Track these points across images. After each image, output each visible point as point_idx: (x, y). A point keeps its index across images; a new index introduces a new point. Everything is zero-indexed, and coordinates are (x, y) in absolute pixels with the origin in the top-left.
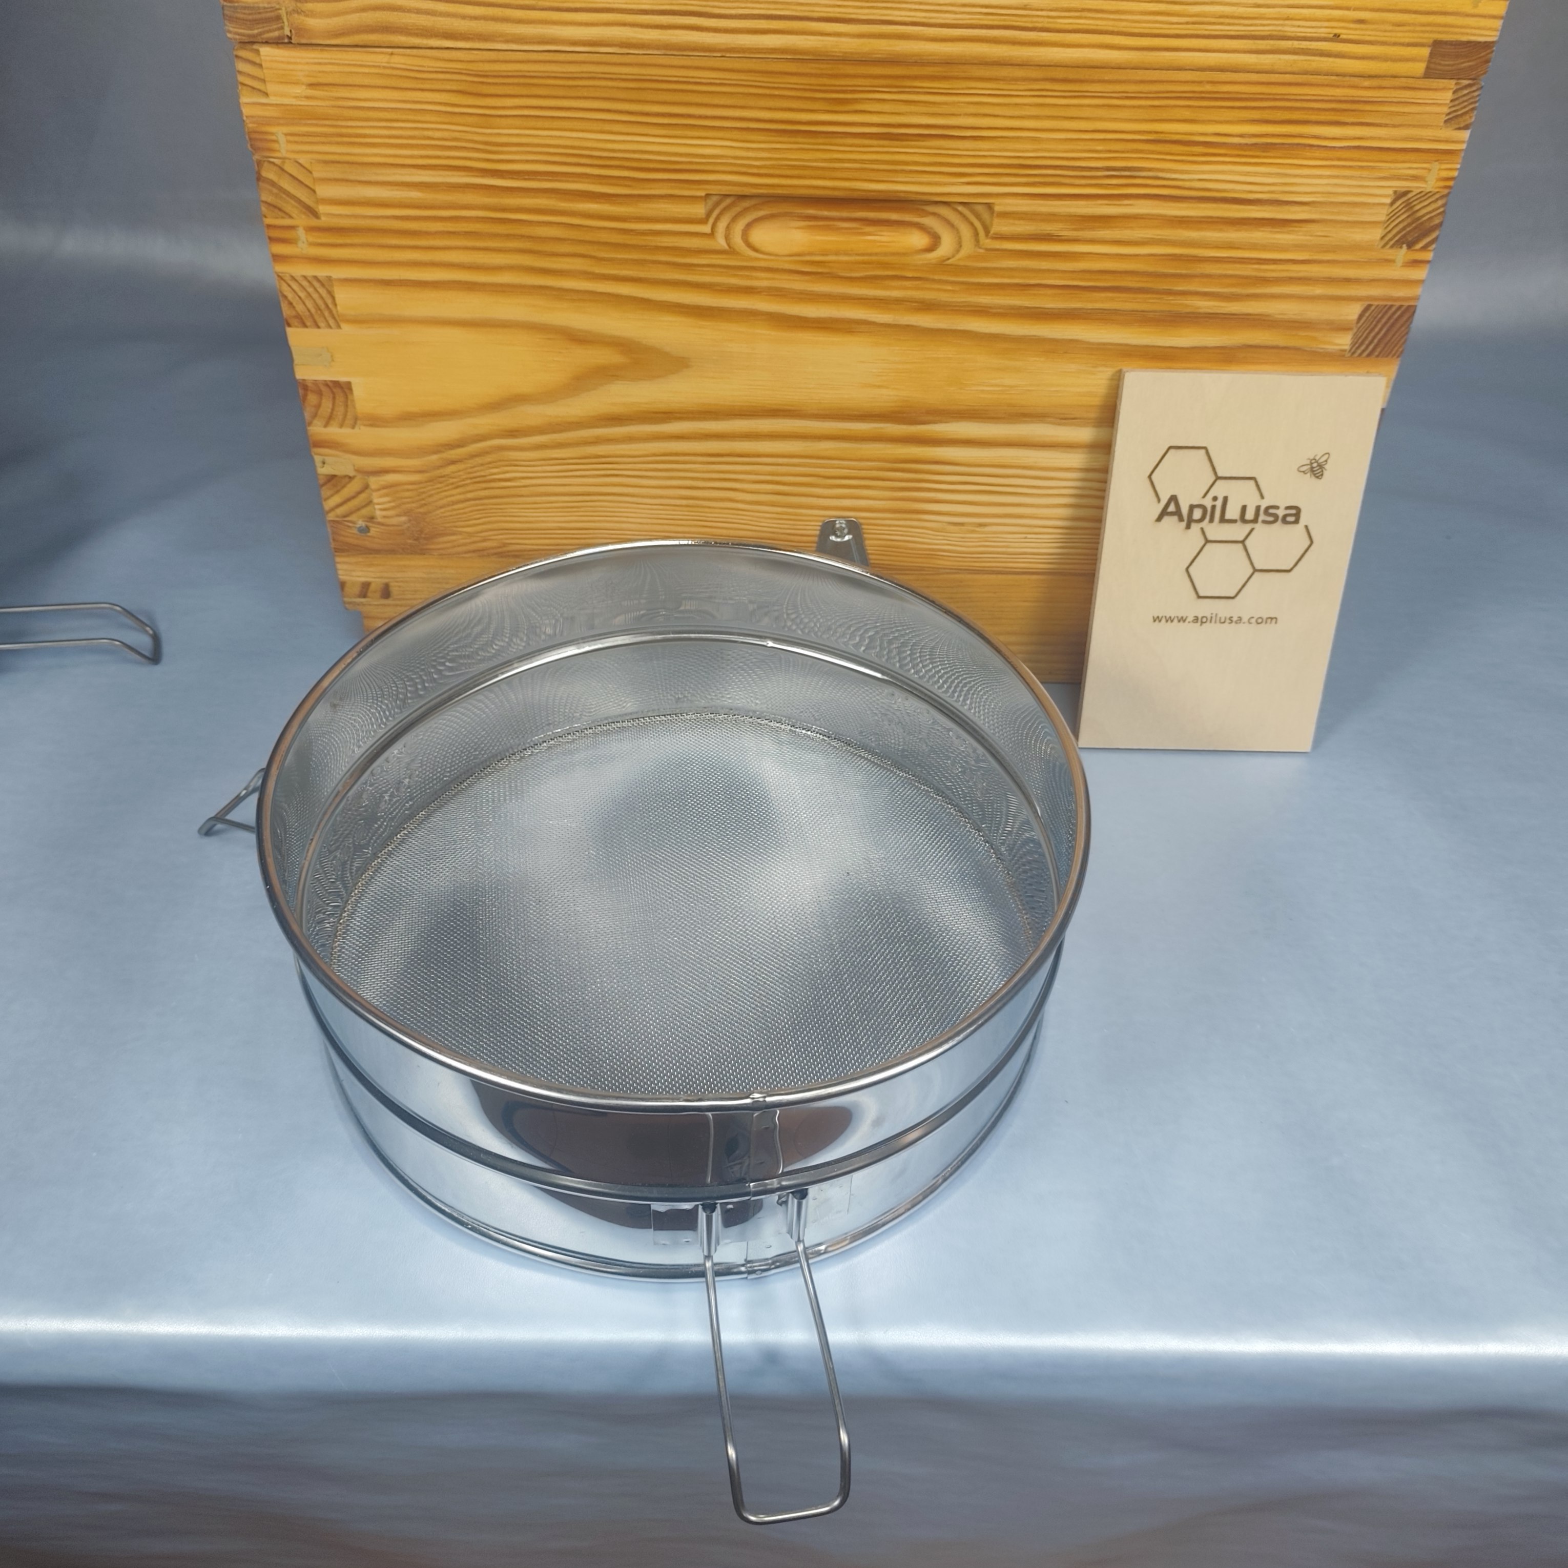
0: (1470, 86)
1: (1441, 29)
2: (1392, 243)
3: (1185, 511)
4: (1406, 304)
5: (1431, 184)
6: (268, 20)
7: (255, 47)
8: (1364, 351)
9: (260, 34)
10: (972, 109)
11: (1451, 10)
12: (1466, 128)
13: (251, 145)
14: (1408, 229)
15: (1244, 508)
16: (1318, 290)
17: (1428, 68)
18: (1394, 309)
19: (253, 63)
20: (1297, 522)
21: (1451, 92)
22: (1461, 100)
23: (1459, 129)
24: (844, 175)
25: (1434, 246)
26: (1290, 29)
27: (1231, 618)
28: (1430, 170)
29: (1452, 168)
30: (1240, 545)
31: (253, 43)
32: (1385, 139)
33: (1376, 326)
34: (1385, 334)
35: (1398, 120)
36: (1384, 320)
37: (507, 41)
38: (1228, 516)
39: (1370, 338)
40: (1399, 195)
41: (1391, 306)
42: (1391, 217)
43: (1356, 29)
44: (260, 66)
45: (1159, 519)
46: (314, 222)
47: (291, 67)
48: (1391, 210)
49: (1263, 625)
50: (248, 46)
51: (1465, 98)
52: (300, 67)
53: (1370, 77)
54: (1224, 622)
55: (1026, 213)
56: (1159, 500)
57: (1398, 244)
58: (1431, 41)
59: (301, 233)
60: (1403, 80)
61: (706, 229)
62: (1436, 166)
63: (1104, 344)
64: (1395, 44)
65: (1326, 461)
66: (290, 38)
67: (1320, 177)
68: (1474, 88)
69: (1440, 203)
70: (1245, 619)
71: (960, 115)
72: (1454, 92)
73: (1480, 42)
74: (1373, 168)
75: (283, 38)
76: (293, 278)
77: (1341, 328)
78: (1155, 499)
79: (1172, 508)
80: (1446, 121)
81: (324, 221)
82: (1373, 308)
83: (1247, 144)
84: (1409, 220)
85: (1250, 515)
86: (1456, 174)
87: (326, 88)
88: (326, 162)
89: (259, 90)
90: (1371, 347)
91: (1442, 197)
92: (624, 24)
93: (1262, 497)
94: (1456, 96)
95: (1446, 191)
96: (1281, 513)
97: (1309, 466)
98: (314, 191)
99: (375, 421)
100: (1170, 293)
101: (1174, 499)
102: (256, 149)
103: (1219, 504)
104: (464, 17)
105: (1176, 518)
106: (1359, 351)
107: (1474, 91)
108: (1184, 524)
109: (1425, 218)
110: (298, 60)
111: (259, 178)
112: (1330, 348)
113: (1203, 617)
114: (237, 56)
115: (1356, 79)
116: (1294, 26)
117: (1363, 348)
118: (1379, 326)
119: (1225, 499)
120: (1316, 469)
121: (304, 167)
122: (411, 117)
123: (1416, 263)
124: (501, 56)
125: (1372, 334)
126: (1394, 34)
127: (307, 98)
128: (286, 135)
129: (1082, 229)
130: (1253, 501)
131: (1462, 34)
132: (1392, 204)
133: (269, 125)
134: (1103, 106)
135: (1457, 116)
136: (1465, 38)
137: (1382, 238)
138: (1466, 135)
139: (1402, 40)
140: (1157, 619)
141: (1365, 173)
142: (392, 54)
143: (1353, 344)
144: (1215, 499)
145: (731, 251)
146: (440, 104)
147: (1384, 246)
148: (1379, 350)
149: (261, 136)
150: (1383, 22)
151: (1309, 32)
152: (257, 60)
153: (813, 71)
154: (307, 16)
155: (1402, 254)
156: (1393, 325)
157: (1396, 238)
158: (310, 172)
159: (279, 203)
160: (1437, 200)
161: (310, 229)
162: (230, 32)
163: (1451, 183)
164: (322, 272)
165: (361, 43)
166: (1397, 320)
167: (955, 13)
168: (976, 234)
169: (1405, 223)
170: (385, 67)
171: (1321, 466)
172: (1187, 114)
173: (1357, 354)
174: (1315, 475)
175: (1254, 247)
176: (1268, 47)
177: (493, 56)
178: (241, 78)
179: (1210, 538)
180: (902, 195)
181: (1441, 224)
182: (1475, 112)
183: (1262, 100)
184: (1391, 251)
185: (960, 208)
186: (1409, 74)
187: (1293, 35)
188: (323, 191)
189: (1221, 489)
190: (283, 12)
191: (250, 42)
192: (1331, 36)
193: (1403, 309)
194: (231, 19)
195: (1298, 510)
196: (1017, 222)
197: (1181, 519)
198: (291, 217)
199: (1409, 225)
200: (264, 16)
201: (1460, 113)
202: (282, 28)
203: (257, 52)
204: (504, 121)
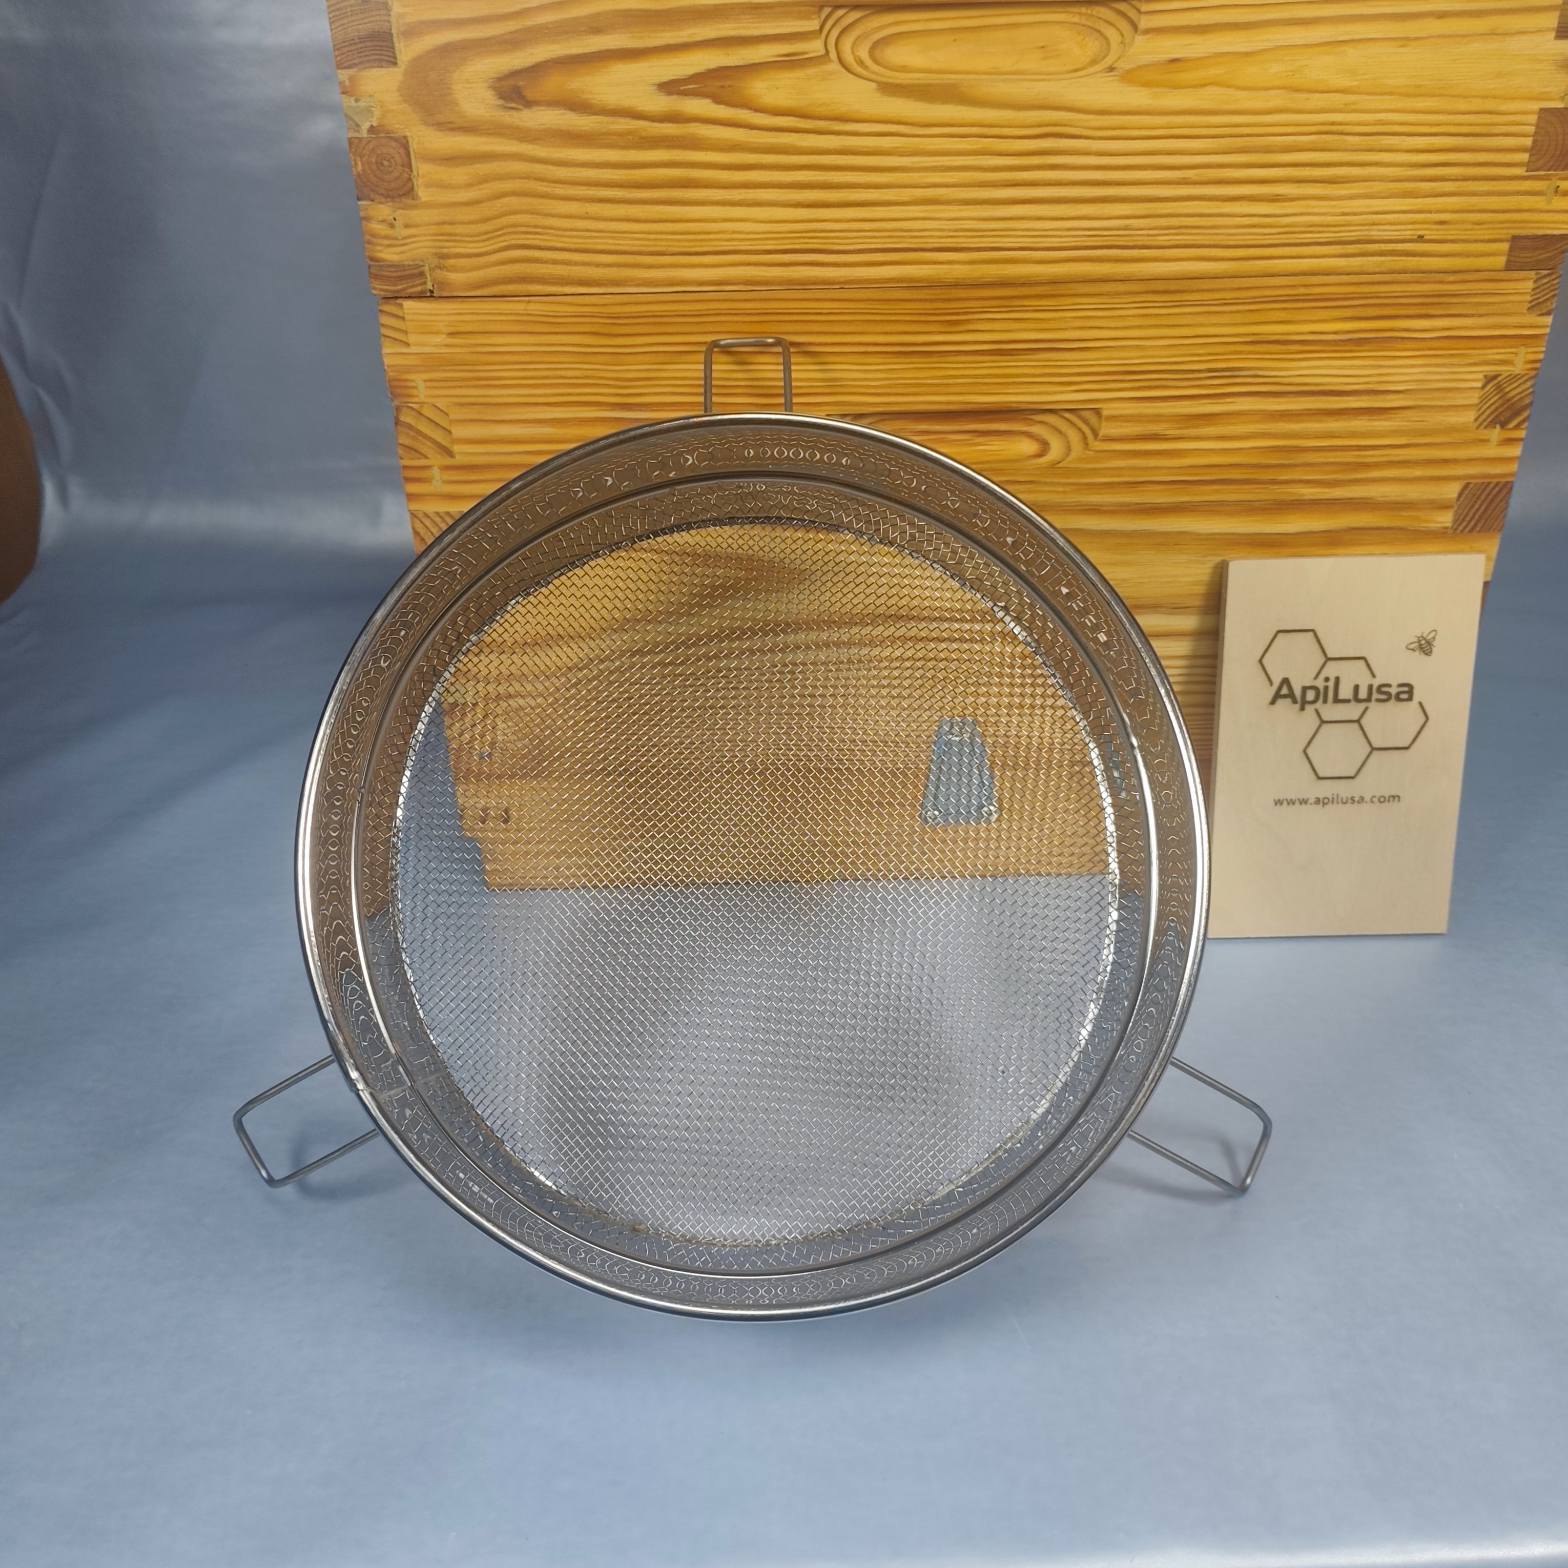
0: (1549, 275)
1: (1517, 225)
2: (1485, 424)
3: (1298, 693)
4: (1503, 480)
5: (1519, 367)
6: (412, 276)
7: (399, 301)
8: (1466, 527)
9: (404, 289)
10: (1079, 323)
11: (1526, 208)
12: (1548, 313)
13: (391, 393)
14: (1500, 410)
15: (1356, 688)
16: (1418, 472)
17: (1508, 261)
18: (1492, 486)
19: (397, 317)
20: (1410, 699)
21: (1532, 282)
22: (1542, 288)
23: (1542, 315)
24: (959, 389)
25: (1526, 425)
26: (1375, 233)
27: (1352, 799)
28: (1516, 354)
29: (1538, 352)
30: (1356, 725)
31: (397, 298)
32: (1473, 328)
33: (1475, 502)
34: (1485, 511)
35: (1483, 310)
36: (1483, 497)
37: (638, 285)
38: (1342, 696)
39: (1471, 515)
40: (1489, 379)
41: (1489, 483)
42: (1483, 400)
43: (1438, 230)
44: (403, 318)
45: (1273, 702)
46: (449, 461)
47: (433, 318)
48: (1483, 393)
49: (1386, 803)
50: (392, 301)
51: (1545, 287)
52: (441, 318)
53: (1455, 272)
54: (1345, 803)
55: (1133, 416)
56: (1271, 683)
57: (1492, 424)
58: (1509, 237)
59: (436, 471)
60: (1486, 273)
62: (1523, 350)
63: (1213, 534)
64: (1476, 241)
65: (1434, 638)
66: (432, 292)
67: (1413, 366)
68: (1553, 277)
69: (1529, 384)
70: (1367, 798)
71: (1067, 329)
72: (1535, 282)
73: (1555, 235)
74: (1463, 355)
75: (425, 293)
76: (426, 515)
77: (1443, 506)
78: (1268, 683)
79: (1285, 691)
80: (1529, 309)
81: (459, 460)
82: (1471, 486)
83: (1341, 340)
84: (1500, 402)
85: (1363, 694)
86: (1541, 356)
87: (465, 336)
88: (462, 405)
89: (401, 341)
90: (1472, 523)
91: (1531, 378)
92: (749, 264)
93: (1374, 676)
94: (1536, 285)
95: (1533, 373)
96: (1394, 690)
97: (1417, 644)
98: (450, 432)
100: (1274, 482)
101: (1286, 681)
102: (395, 396)
103: (1331, 684)
104: (598, 265)
105: (1289, 700)
106: (1461, 528)
107: (1554, 280)
108: (1298, 706)
109: (1515, 399)
110: (440, 312)
111: (397, 422)
112: (1433, 526)
113: (1324, 799)
114: (381, 311)
115: (1441, 275)
116: (1379, 230)
117: (1464, 524)
118: (1479, 502)
119: (1337, 680)
120: (1425, 646)
121: (442, 411)
122: (545, 359)
123: (1509, 441)
124: (632, 298)
125: (1473, 511)
126: (1474, 232)
127: (447, 346)
128: (425, 381)
129: (1187, 428)
130: (1364, 682)
131: (1539, 228)
132: (1483, 387)
133: (408, 372)
134: (1203, 313)
135: (1539, 304)
136: (1541, 232)
137: (1476, 420)
138: (1549, 320)
139: (1482, 237)
140: (1279, 802)
141: (1455, 361)
142: (529, 302)
143: (1455, 521)
144: (1327, 680)
146: (573, 345)
147: (1478, 428)
148: (1480, 525)
149: (401, 384)
150: (1464, 222)
151: (1394, 235)
152: (400, 313)
153: (927, 297)
154: (449, 271)
155: (1496, 434)
156: (1492, 500)
157: (1490, 419)
158: (447, 415)
159: (416, 445)
160: (1526, 381)
161: (444, 468)
162: (375, 288)
163: (1538, 365)
164: (455, 508)
165: (499, 294)
166: (1495, 496)
167: (1061, 237)
168: (1085, 438)
169: (1497, 405)
170: (523, 314)
171: (1429, 643)
172: (1283, 316)
173: (1458, 531)
174: (1424, 652)
175: (1353, 435)
176: (1357, 251)
177: (625, 298)
178: (384, 331)
179: (1325, 717)
180: (1014, 405)
181: (1531, 404)
182: (1556, 299)
183: (1353, 299)
184: (1485, 432)
185: (1067, 415)
186: (1491, 268)
187: (1379, 238)
188: (459, 431)
189: (1332, 670)
190: (426, 269)
191: (394, 298)
192: (1415, 237)
193: (1500, 485)
194: (376, 277)
195: (1411, 687)
196: (1124, 424)
197: (1295, 701)
198: (426, 457)
199: (1501, 405)
200: (407, 272)
201: (1541, 300)
202: (425, 283)
203: (401, 305)
204: (633, 358)
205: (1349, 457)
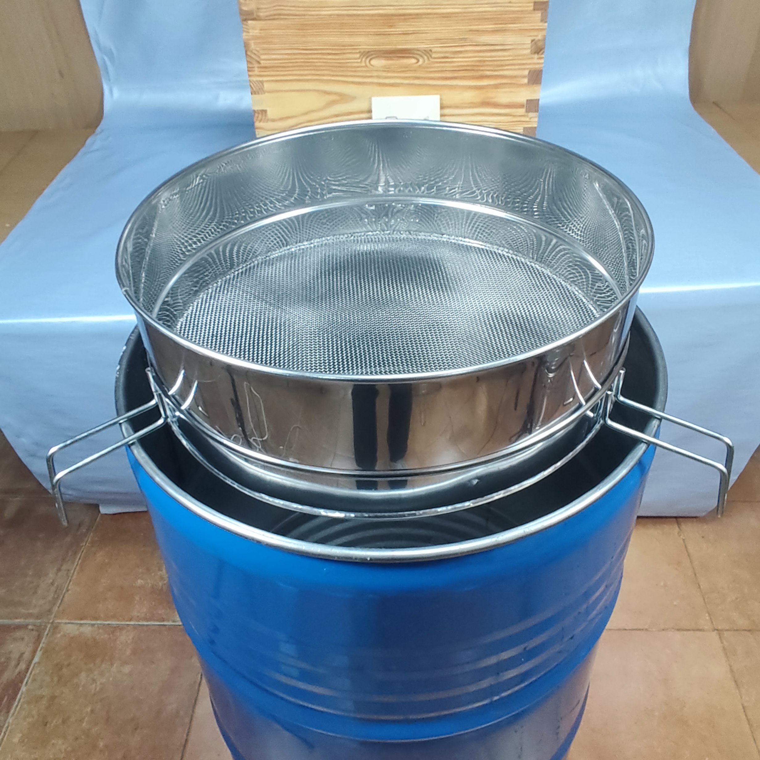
0: (544, 12)
2: (533, 53)
4: (540, 69)
5: (540, 37)
6: (250, 14)
9: (248, 18)
10: (424, 26)
12: (546, 22)
16: (517, 67)
17: (534, 8)
21: (540, 14)
23: (544, 23)
24: (393, 44)
25: (544, 53)
28: (539, 34)
29: (544, 33)
31: (247, 20)
32: (527, 27)
33: (533, 76)
34: (536, 78)
35: (529, 22)
36: (535, 74)
37: (309, 16)
39: (532, 79)
40: (532, 41)
41: (536, 70)
42: (532, 47)
44: (248, 25)
46: (260, 65)
47: (256, 25)
48: (531, 45)
51: (544, 15)
52: (258, 25)
53: (520, 11)
55: (440, 51)
57: (535, 53)
59: (256, 69)
60: (528, 12)
61: (359, 61)
64: (525, 3)
66: (256, 18)
67: (512, 37)
71: (421, 27)
74: (525, 34)
75: (254, 18)
76: (253, 81)
77: (524, 77)
80: (541, 21)
81: (262, 65)
82: (531, 71)
83: (493, 30)
87: (264, 30)
88: (263, 49)
89: (248, 32)
90: (533, 82)
94: (542, 15)
95: (544, 39)
98: (260, 57)
99: (273, 120)
100: (479, 70)
109: (540, 46)
112: (522, 83)
115: (517, 12)
117: (531, 82)
123: (540, 58)
127: (259, 33)
129: (455, 55)
132: (531, 43)
133: (249, 40)
134: (457, 23)
137: (531, 52)
138: (546, 24)
141: (523, 36)
142: (281, 21)
143: (528, 81)
145: (366, 66)
146: (293, 33)
147: (531, 54)
148: (535, 82)
149: (247, 44)
153: (385, 19)
154: (260, 12)
155: (536, 56)
158: (259, 52)
159: (251, 61)
160: (542, 41)
161: (258, 67)
164: (261, 79)
165: (273, 19)
166: (538, 74)
167: (418, 2)
168: (428, 58)
169: (535, 48)
170: (279, 24)
172: (476, 24)
173: (529, 84)
175: (499, 57)
176: (494, 6)
178: (243, 29)
181: (544, 48)
184: (533, 55)
185: (423, 51)
186: (530, 10)
187: (499, 2)
188: (263, 57)
190: (254, 12)
191: (245, 20)
193: (539, 71)
194: (242, 14)
196: (438, 54)
198: (254, 65)
199: (537, 48)
201: (543, 19)
202: (254, 16)
203: (248, 22)
205: (498, 63)
